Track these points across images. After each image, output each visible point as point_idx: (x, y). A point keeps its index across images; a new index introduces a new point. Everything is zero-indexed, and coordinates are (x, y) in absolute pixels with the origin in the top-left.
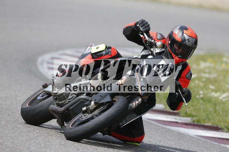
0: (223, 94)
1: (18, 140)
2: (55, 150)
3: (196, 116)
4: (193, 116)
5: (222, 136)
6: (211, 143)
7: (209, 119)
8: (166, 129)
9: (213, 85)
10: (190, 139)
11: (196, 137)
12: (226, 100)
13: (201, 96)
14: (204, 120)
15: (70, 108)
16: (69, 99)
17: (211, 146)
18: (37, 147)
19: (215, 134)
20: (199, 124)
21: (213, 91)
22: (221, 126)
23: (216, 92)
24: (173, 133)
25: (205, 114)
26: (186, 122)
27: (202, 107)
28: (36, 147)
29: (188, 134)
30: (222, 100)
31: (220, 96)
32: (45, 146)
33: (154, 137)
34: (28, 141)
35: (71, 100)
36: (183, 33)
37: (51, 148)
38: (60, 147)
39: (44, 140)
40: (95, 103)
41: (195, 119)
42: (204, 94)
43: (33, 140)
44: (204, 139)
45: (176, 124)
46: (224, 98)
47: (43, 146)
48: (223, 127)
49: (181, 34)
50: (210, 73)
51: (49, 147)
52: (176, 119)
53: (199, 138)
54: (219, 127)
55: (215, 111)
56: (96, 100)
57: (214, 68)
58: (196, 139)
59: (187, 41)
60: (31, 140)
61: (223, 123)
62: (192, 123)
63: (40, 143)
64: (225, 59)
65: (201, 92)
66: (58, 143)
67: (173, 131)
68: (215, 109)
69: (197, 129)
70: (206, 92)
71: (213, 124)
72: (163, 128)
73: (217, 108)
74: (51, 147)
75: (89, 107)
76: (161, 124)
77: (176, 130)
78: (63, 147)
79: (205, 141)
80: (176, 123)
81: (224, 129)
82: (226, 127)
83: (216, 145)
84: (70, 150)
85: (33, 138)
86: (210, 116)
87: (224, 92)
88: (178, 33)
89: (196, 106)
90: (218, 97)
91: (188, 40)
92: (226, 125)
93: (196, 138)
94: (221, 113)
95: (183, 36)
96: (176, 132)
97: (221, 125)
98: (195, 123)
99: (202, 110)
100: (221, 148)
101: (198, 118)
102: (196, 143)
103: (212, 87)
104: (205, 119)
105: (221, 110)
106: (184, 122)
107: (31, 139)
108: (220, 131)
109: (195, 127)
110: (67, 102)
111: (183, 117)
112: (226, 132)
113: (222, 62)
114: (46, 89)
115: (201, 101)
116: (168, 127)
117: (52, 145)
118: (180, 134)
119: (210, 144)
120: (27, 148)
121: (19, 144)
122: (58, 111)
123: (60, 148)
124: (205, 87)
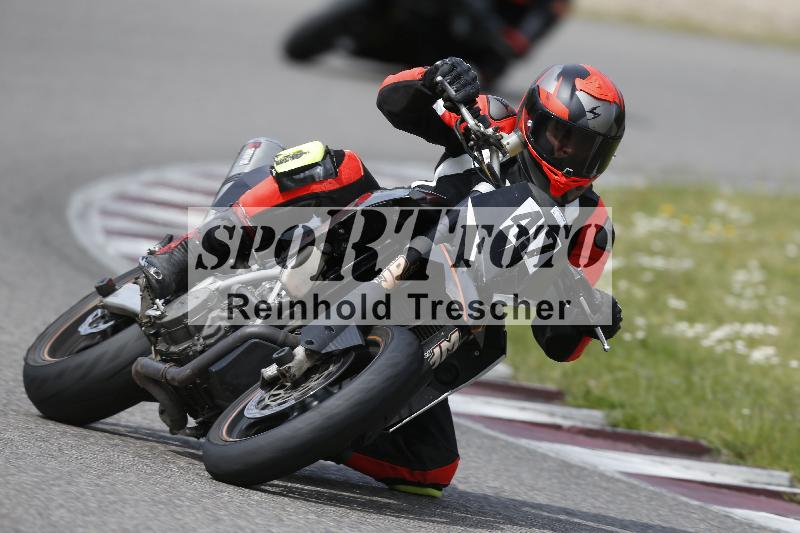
0: (714, 329)
1: (8, 483)
2: (135, 522)
3: (622, 406)
4: (612, 406)
5: (713, 474)
6: (674, 499)
7: (667, 416)
8: (518, 447)
9: (680, 296)
10: (604, 484)
11: (624, 478)
12: (726, 351)
13: (640, 335)
14: (649, 420)
15: (214, 369)
16: (205, 338)
17: (678, 512)
18: (72, 509)
19: (688, 468)
20: (635, 432)
21: (681, 316)
22: (710, 442)
23: (691, 320)
24: (545, 465)
25: (652, 399)
26: (589, 426)
27: (643, 372)
28: (69, 511)
29: (596, 467)
30: (710, 350)
31: (706, 336)
32: (100, 507)
33: (477, 478)
34: (43, 489)
35: (212, 341)
36: (574, 89)
37: (122, 512)
38: (152, 512)
39: (98, 485)
40: (309, 353)
41: (618, 414)
42: (650, 329)
43: (59, 486)
44: (651, 488)
45: (553, 432)
46: (720, 341)
47: (93, 505)
48: (717, 443)
49: (566, 93)
50: (668, 254)
51: (116, 510)
52: (552, 414)
53: (636, 482)
54: (704, 442)
55: (690, 388)
56: (311, 343)
57: (682, 237)
58: (624, 486)
59: (589, 116)
60: (52, 485)
61: (715, 431)
62: (609, 429)
63: (83, 494)
64: (720, 206)
65: (640, 321)
66: (147, 496)
67: (545, 457)
68: (688, 380)
69: (626, 451)
70: (655, 320)
71: (681, 433)
72: (508, 445)
73: (696, 379)
74: (123, 510)
75: (289, 368)
76: (502, 432)
77: (552, 454)
78: (162, 509)
79: (656, 493)
80: (553, 430)
81: (718, 452)
82: (727, 445)
83: (692, 506)
84: (187, 520)
85: (58, 478)
86: (671, 406)
87: (719, 321)
88: (558, 90)
89: (622, 368)
90: (697, 339)
91: (591, 111)
92: (729, 437)
93: (624, 482)
94: (709, 396)
95: (574, 100)
96: (554, 460)
97: (711, 437)
98: (620, 430)
99: (643, 383)
100: (712, 520)
101: (630, 411)
102: (622, 498)
103: (675, 303)
104: (654, 415)
105: (708, 383)
106: (579, 424)
107: (53, 480)
108: (706, 458)
109: (621, 445)
110: (199, 348)
111: (579, 406)
112: (728, 463)
113: (709, 216)
114: (112, 300)
115: (639, 354)
116: (524, 442)
117: (124, 501)
118: (566, 466)
119: (673, 503)
120: (40, 514)
121: (10, 500)
122: (168, 377)
123: (151, 515)
124: (654, 304)
